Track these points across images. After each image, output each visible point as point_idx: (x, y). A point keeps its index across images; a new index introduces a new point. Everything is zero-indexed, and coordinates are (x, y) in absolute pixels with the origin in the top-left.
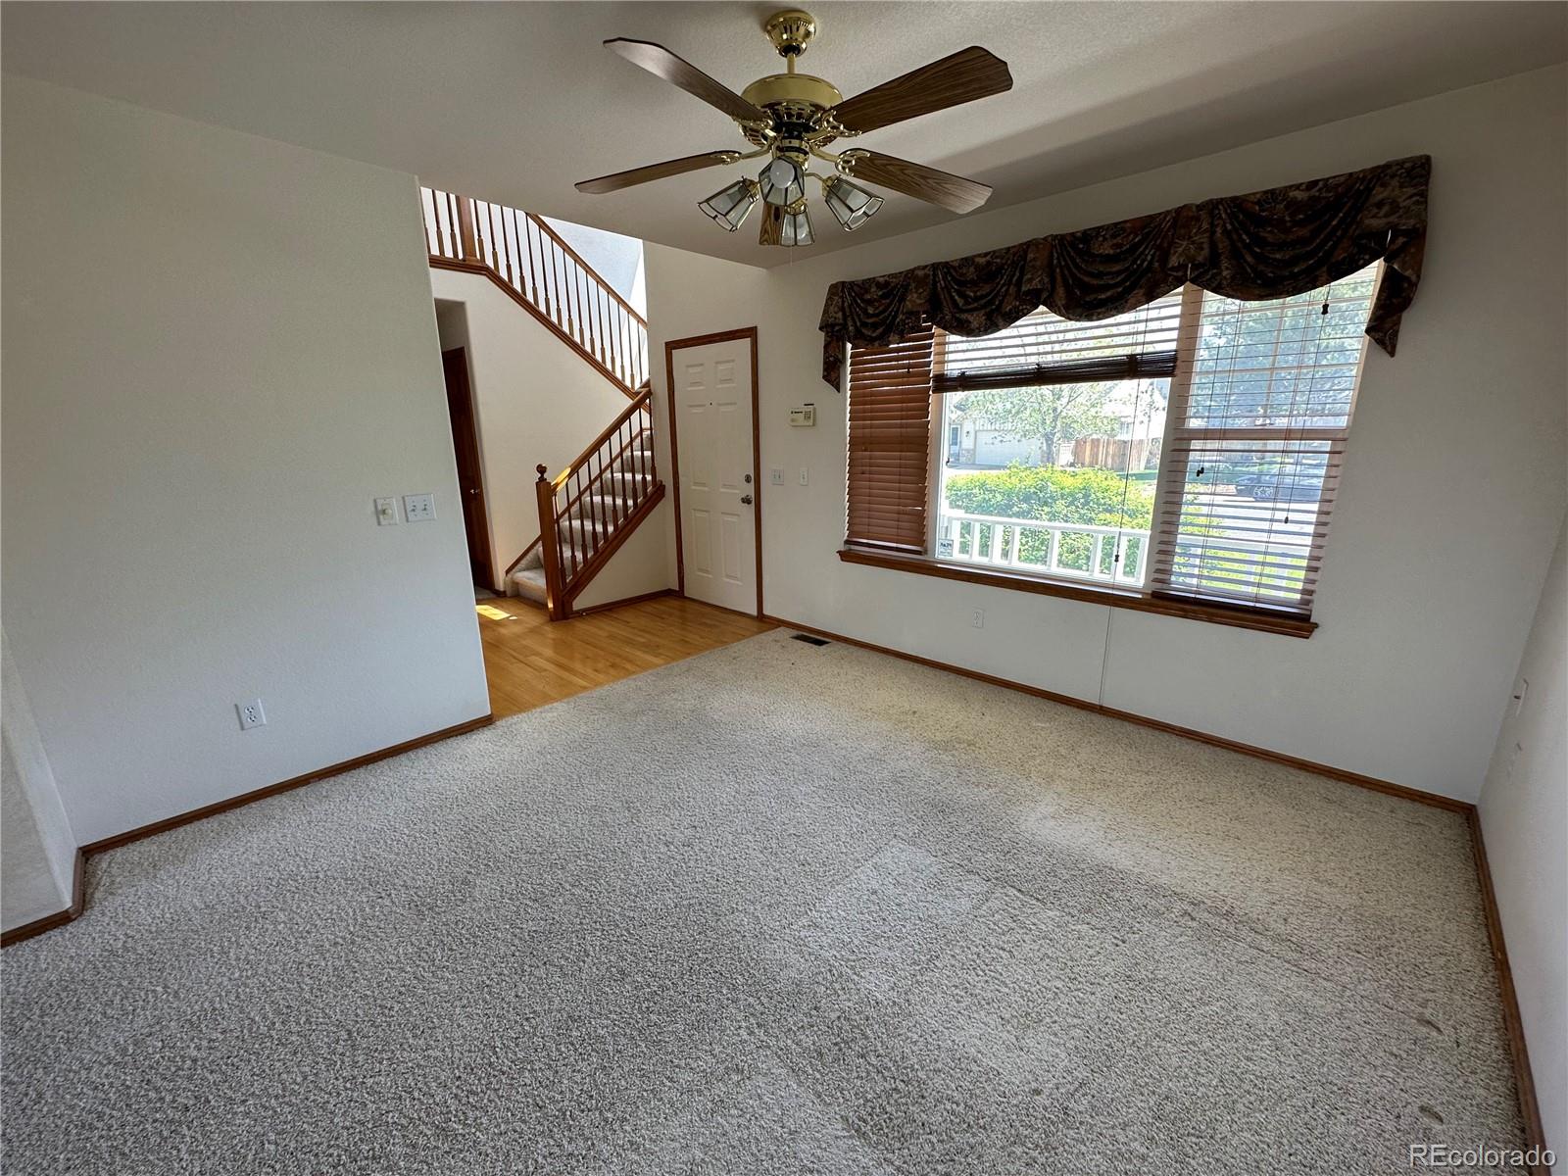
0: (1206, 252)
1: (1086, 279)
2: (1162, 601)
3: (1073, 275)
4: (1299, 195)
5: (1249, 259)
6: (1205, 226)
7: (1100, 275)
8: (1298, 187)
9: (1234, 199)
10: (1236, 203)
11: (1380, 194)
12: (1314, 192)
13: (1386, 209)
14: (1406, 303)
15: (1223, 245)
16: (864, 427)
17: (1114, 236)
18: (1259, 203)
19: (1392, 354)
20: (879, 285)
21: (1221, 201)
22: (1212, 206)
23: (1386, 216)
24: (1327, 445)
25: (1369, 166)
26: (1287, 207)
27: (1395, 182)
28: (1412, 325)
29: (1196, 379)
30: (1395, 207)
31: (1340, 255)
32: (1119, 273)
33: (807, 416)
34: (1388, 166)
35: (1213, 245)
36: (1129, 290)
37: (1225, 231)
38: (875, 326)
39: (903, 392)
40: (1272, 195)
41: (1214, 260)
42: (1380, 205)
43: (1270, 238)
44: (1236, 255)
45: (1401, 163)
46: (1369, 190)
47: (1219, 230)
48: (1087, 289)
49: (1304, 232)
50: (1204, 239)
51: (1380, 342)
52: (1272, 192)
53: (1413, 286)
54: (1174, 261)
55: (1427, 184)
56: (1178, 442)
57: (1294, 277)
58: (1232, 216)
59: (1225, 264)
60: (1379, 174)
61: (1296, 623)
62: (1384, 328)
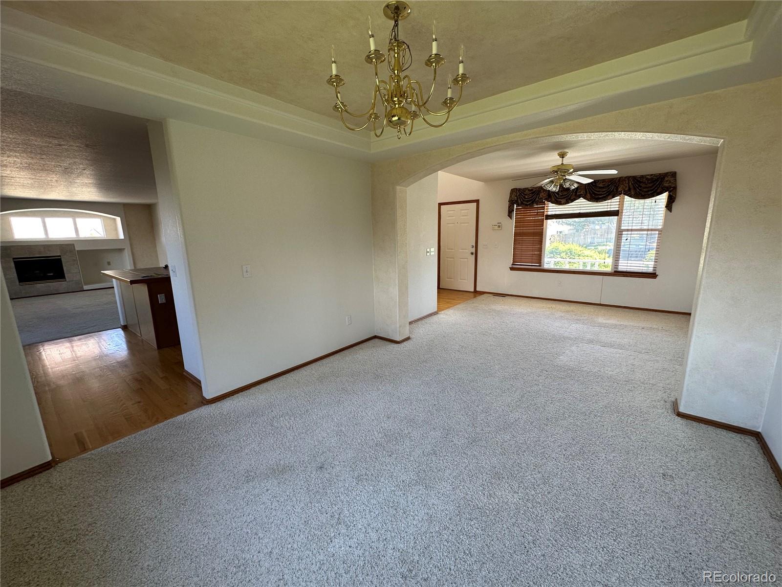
0: (627, 188)
1: (596, 192)
2: (617, 273)
3: (591, 191)
4: (649, 177)
5: (638, 190)
6: (627, 182)
7: (599, 191)
8: (648, 175)
9: (633, 176)
10: (634, 178)
11: (666, 179)
12: (652, 177)
13: (668, 182)
14: (674, 201)
15: (631, 187)
16: (518, 230)
17: (602, 182)
18: (639, 178)
19: (671, 212)
20: (529, 190)
21: (630, 176)
22: (628, 178)
23: (669, 183)
24: (657, 232)
25: (664, 172)
26: (646, 179)
27: (670, 176)
28: (675, 206)
29: (623, 217)
30: (670, 182)
31: (659, 191)
32: (604, 191)
33: (499, 227)
34: (667, 173)
35: (629, 186)
36: (608, 196)
37: (632, 184)
38: (527, 201)
39: (534, 220)
40: (642, 177)
41: (630, 189)
42: (667, 181)
43: (643, 186)
44: (635, 189)
45: (670, 173)
46: (664, 178)
47: (630, 183)
48: (596, 194)
49: (651, 185)
50: (627, 185)
51: (668, 209)
52: (642, 176)
53: (675, 198)
54: (620, 189)
55: (676, 177)
56: (620, 233)
57: (649, 195)
58: (633, 180)
59: (632, 191)
60: (666, 174)
61: (653, 275)
62: (669, 206)
